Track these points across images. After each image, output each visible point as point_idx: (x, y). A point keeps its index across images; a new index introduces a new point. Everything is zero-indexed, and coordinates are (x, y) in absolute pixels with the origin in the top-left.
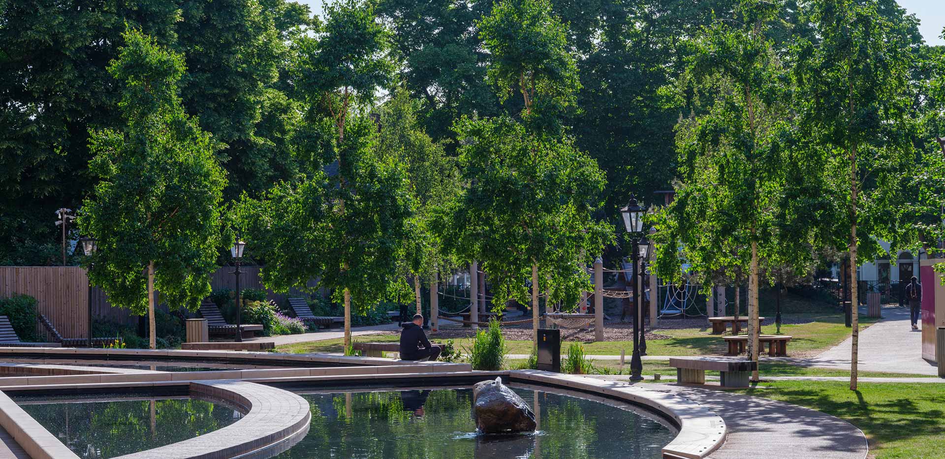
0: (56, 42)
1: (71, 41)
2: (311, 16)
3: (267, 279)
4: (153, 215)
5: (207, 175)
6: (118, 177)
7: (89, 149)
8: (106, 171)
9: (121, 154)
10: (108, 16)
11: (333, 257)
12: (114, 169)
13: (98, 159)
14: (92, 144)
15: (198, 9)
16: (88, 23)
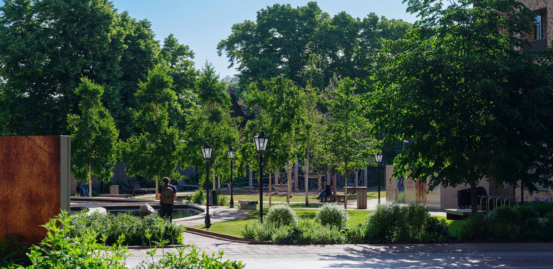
0: (66, 71)
1: (73, 71)
2: (189, 51)
3: (127, 171)
4: (91, 146)
5: (111, 132)
6: (77, 132)
7: (67, 122)
8: (74, 130)
9: (79, 124)
10: (89, 60)
11: (151, 164)
12: (76, 129)
13: (71, 125)
14: (68, 120)
15: (130, 54)
16: (80, 63)
